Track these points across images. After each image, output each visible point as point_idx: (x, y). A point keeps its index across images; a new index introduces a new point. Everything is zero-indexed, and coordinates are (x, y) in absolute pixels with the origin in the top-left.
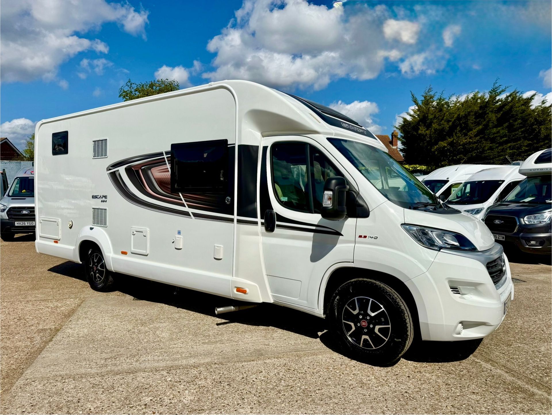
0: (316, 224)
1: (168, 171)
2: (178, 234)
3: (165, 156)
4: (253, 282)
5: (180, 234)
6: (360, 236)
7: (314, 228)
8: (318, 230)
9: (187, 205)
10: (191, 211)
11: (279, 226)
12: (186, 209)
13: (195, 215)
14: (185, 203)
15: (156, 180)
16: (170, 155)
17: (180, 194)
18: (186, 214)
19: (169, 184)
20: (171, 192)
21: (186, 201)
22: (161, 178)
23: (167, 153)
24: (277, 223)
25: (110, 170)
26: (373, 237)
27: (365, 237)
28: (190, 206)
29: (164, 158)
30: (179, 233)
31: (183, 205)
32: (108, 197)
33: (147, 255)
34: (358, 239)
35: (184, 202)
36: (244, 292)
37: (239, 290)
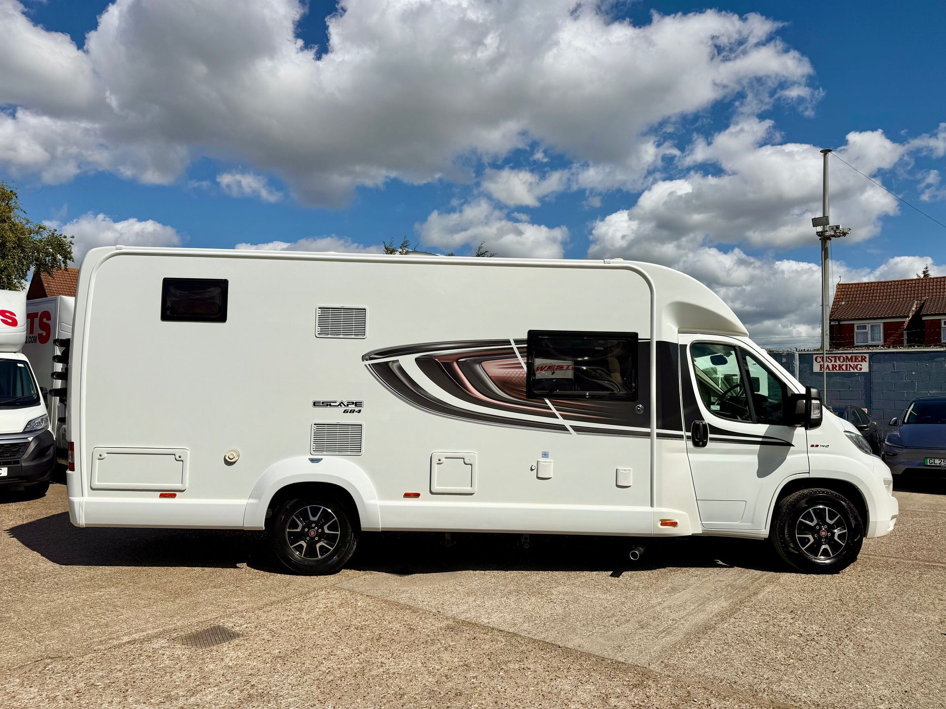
0: (762, 435)
1: (522, 367)
2: (543, 457)
3: (514, 346)
4: (682, 511)
5: (548, 457)
6: (812, 446)
7: (760, 439)
8: (766, 442)
9: (561, 415)
10: (568, 423)
11: (712, 439)
12: (560, 421)
13: (577, 429)
14: (557, 413)
15: (494, 380)
16: (526, 345)
17: (547, 401)
18: (562, 428)
19: (523, 386)
20: (527, 397)
21: (558, 410)
22: (504, 377)
23: (517, 342)
24: (710, 436)
25: (371, 359)
26: (824, 446)
27: (817, 446)
28: (565, 417)
29: (512, 348)
30: (545, 455)
31: (554, 416)
32: (364, 404)
33: (472, 494)
34: (810, 449)
35: (554, 411)
36: (674, 524)
37: (664, 523)
